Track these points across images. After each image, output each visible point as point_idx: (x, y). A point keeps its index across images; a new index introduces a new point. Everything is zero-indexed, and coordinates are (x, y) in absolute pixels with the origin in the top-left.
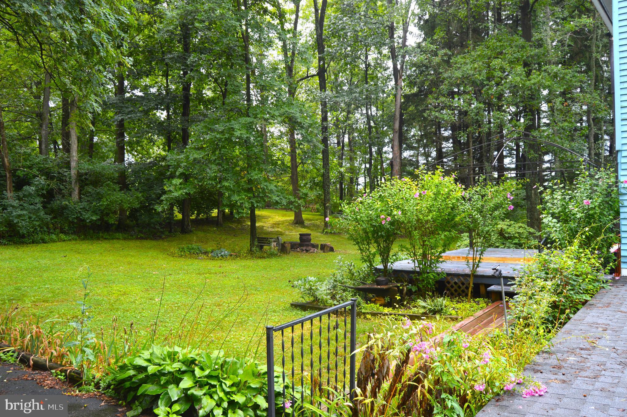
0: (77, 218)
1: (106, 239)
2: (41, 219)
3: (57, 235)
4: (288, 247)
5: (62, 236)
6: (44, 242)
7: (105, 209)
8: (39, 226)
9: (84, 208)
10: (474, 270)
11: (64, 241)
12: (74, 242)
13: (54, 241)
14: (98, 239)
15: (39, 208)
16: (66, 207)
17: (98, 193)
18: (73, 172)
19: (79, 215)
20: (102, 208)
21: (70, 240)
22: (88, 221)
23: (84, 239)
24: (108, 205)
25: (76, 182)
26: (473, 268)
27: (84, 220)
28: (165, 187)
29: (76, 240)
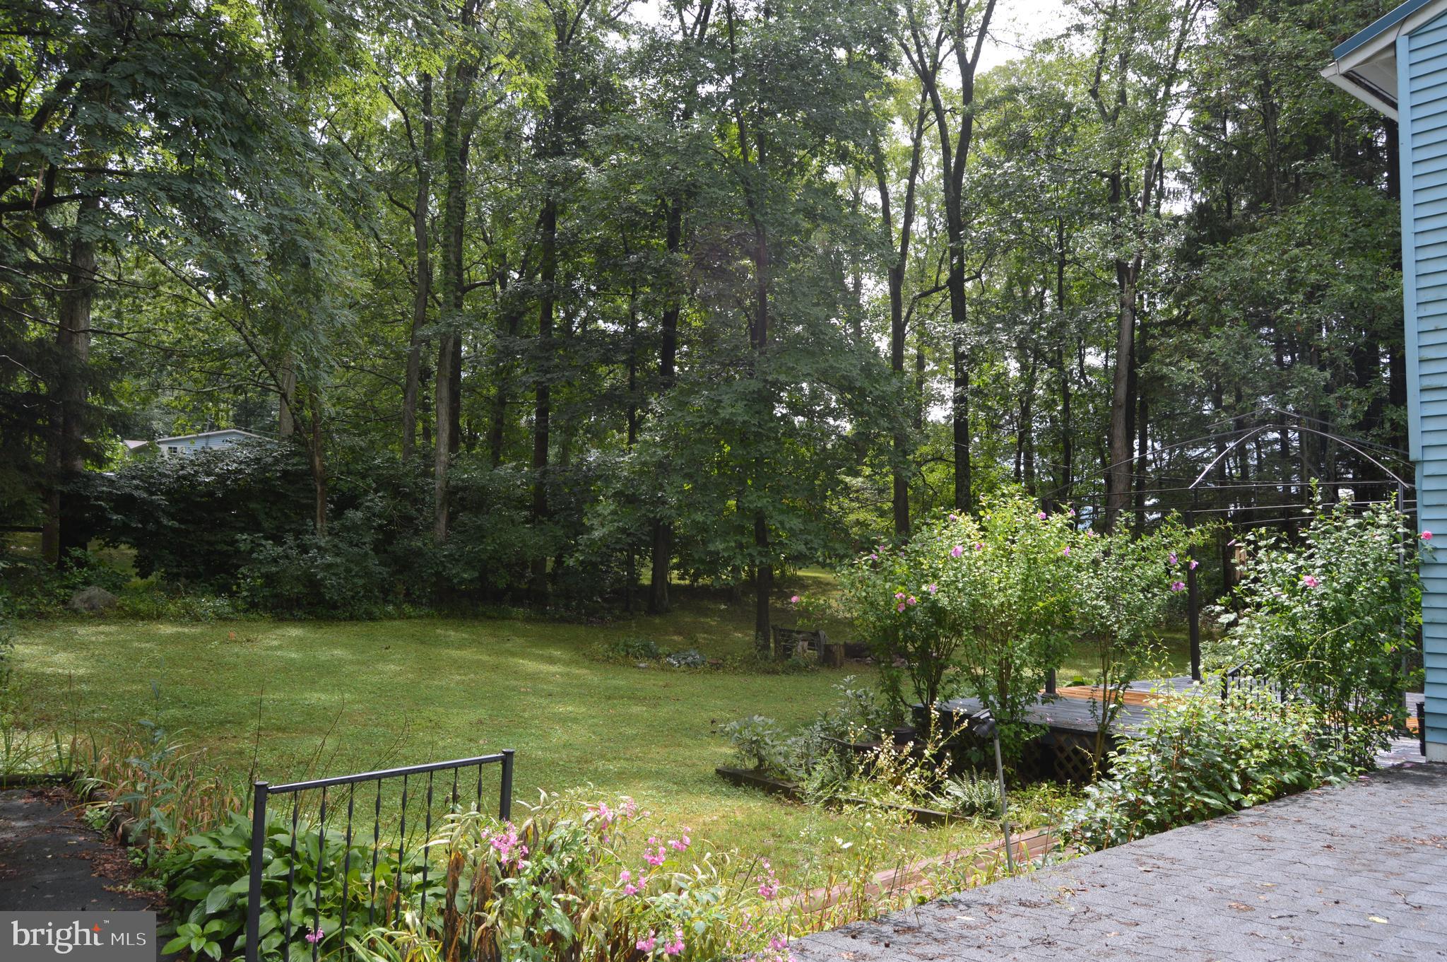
0: (438, 574)
1: (490, 618)
2: (368, 574)
3: (398, 606)
4: (839, 653)
5: (407, 608)
6: (371, 618)
7: (490, 558)
8: (364, 586)
9: (451, 555)
10: (1104, 727)
11: (410, 617)
12: (426, 621)
13: (390, 617)
14: (476, 616)
15: (366, 554)
16: (419, 553)
17: (479, 528)
18: (438, 484)
19: (441, 569)
20: (484, 557)
21: (421, 617)
22: (455, 581)
23: (447, 616)
24: (495, 551)
25: (442, 505)
26: (1104, 719)
27: (449, 579)
28: (585, 520)
29: (433, 617)
